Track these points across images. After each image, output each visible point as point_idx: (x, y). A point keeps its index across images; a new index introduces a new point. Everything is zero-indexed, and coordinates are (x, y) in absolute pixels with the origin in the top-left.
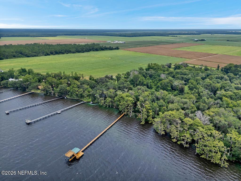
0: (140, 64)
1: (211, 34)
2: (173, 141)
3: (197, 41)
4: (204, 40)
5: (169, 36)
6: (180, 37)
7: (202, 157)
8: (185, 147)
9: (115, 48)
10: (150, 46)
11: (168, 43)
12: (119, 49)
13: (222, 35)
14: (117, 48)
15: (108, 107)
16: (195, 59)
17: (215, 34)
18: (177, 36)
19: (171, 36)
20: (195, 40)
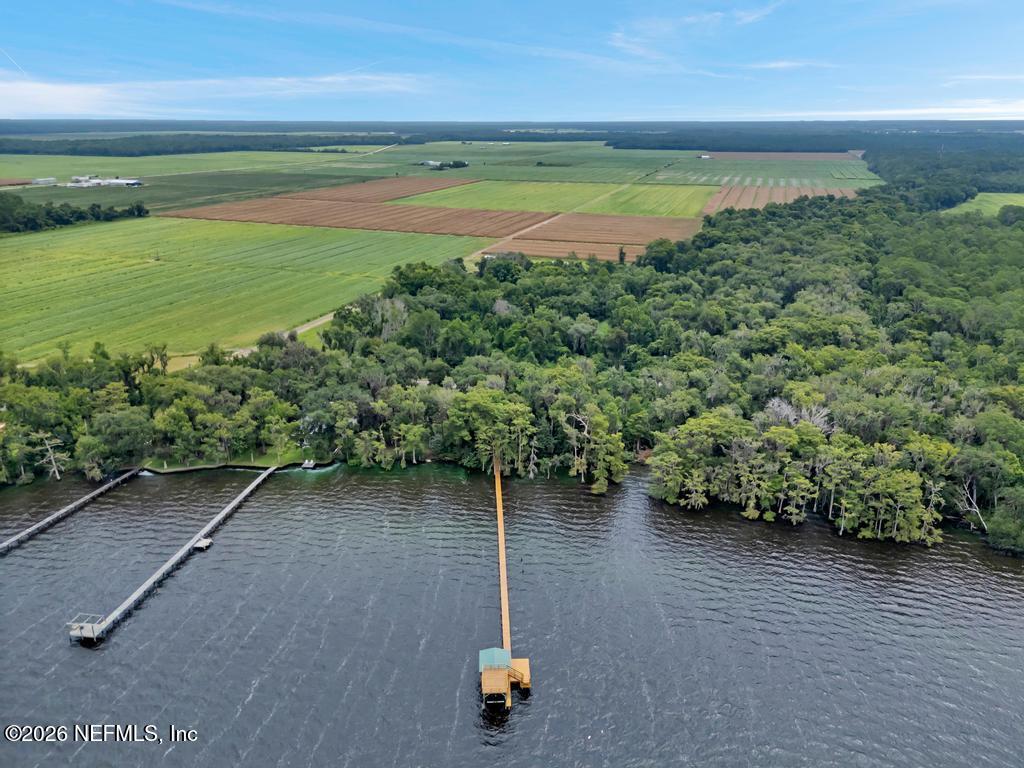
0: (329, 274)
1: (460, 142)
2: (750, 518)
3: (441, 168)
4: (464, 165)
5: (312, 151)
6: (356, 152)
7: (864, 537)
8: (795, 523)
9: (125, 211)
10: (278, 193)
11: (342, 181)
12: (147, 212)
13: (500, 143)
14: (139, 212)
15: (403, 464)
16: (508, 235)
17: (474, 143)
18: (344, 152)
19: (322, 148)
20: (428, 165)
